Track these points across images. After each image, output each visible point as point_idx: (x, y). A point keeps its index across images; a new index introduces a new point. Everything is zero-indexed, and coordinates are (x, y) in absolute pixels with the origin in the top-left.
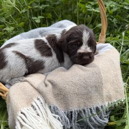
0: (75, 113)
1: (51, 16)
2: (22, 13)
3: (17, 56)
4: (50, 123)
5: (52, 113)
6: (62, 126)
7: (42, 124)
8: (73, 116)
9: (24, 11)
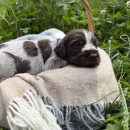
0: (69, 109)
1: (38, 28)
2: (11, 25)
3: (7, 55)
4: (43, 114)
5: (45, 104)
6: (56, 118)
7: (35, 114)
8: (67, 111)
9: (12, 23)
